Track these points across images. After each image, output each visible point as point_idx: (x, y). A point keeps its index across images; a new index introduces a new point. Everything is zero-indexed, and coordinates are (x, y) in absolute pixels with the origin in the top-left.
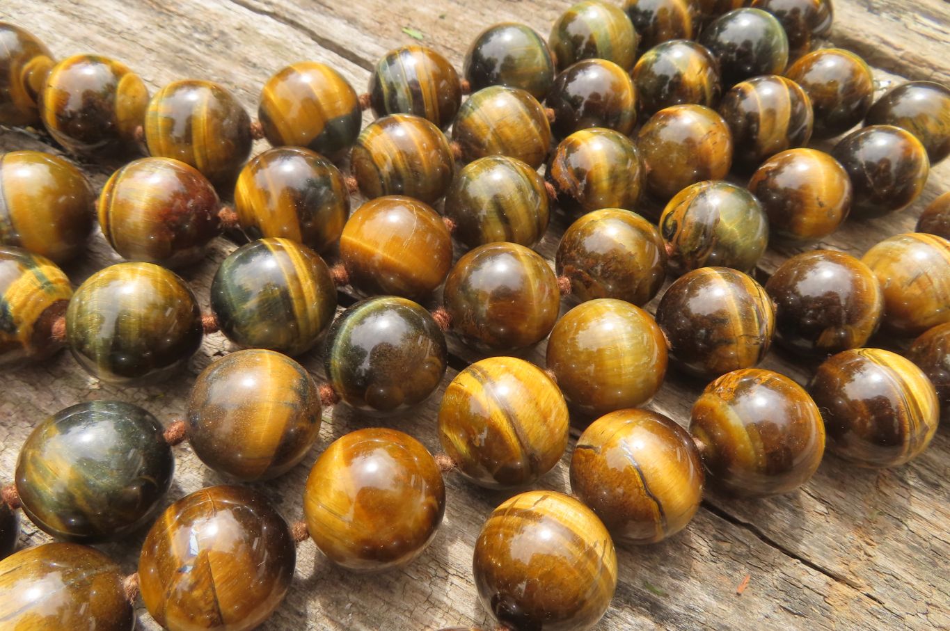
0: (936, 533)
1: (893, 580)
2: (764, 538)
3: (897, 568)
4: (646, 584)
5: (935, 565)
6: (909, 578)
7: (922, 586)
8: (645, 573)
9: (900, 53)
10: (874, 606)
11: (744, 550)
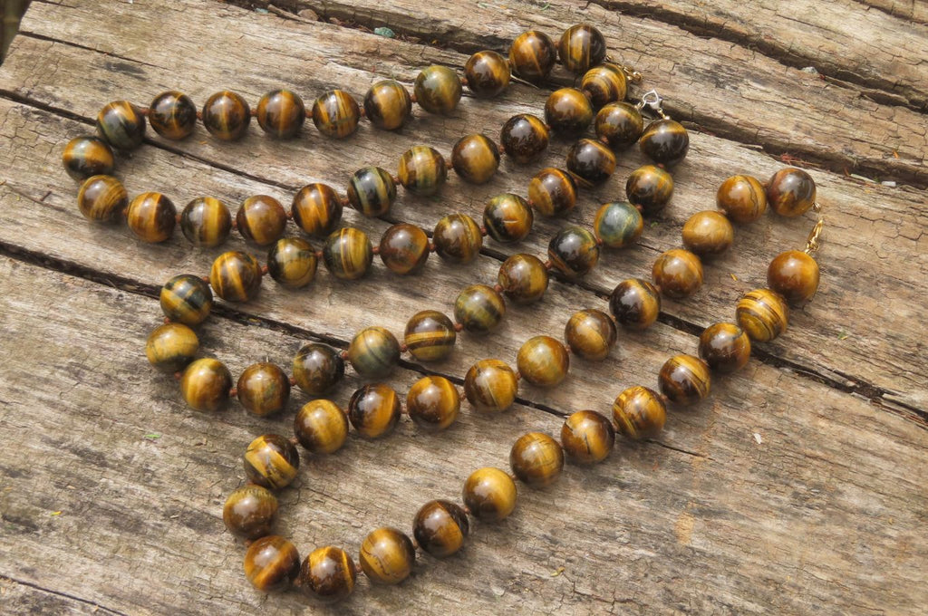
0: (739, 425)
1: (720, 451)
2: (664, 446)
3: (721, 445)
4: (615, 476)
5: (738, 439)
6: (727, 448)
7: (733, 450)
8: (614, 471)
9: (736, 121)
10: (711, 462)
11: (655, 452)
